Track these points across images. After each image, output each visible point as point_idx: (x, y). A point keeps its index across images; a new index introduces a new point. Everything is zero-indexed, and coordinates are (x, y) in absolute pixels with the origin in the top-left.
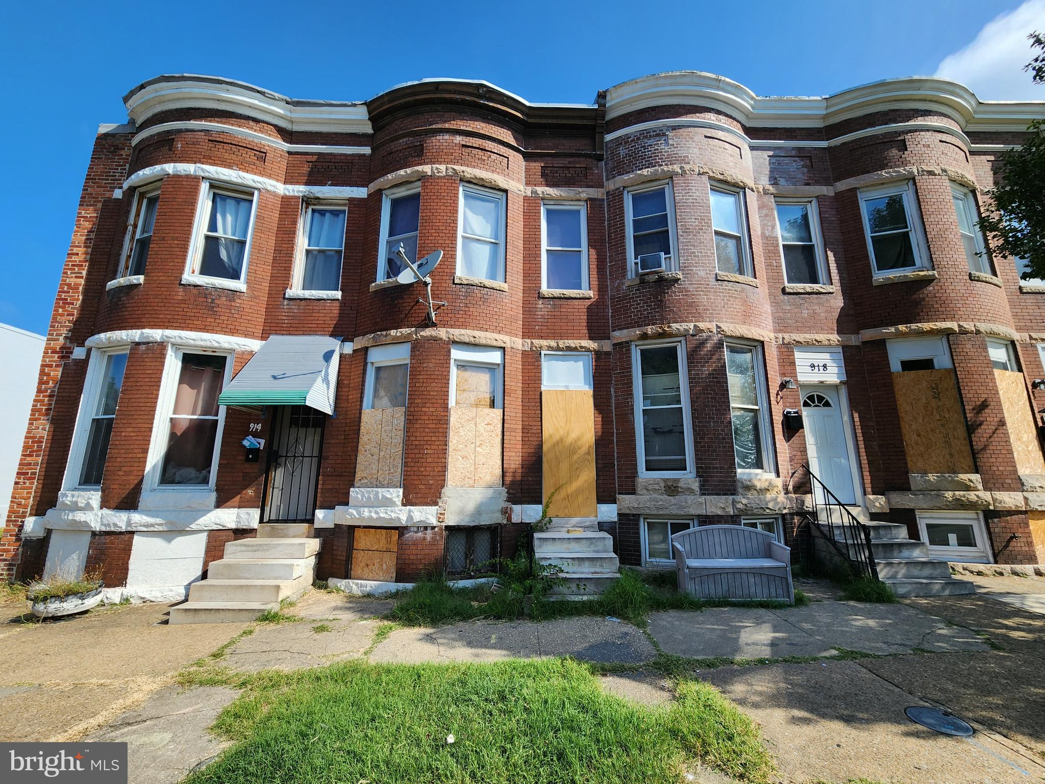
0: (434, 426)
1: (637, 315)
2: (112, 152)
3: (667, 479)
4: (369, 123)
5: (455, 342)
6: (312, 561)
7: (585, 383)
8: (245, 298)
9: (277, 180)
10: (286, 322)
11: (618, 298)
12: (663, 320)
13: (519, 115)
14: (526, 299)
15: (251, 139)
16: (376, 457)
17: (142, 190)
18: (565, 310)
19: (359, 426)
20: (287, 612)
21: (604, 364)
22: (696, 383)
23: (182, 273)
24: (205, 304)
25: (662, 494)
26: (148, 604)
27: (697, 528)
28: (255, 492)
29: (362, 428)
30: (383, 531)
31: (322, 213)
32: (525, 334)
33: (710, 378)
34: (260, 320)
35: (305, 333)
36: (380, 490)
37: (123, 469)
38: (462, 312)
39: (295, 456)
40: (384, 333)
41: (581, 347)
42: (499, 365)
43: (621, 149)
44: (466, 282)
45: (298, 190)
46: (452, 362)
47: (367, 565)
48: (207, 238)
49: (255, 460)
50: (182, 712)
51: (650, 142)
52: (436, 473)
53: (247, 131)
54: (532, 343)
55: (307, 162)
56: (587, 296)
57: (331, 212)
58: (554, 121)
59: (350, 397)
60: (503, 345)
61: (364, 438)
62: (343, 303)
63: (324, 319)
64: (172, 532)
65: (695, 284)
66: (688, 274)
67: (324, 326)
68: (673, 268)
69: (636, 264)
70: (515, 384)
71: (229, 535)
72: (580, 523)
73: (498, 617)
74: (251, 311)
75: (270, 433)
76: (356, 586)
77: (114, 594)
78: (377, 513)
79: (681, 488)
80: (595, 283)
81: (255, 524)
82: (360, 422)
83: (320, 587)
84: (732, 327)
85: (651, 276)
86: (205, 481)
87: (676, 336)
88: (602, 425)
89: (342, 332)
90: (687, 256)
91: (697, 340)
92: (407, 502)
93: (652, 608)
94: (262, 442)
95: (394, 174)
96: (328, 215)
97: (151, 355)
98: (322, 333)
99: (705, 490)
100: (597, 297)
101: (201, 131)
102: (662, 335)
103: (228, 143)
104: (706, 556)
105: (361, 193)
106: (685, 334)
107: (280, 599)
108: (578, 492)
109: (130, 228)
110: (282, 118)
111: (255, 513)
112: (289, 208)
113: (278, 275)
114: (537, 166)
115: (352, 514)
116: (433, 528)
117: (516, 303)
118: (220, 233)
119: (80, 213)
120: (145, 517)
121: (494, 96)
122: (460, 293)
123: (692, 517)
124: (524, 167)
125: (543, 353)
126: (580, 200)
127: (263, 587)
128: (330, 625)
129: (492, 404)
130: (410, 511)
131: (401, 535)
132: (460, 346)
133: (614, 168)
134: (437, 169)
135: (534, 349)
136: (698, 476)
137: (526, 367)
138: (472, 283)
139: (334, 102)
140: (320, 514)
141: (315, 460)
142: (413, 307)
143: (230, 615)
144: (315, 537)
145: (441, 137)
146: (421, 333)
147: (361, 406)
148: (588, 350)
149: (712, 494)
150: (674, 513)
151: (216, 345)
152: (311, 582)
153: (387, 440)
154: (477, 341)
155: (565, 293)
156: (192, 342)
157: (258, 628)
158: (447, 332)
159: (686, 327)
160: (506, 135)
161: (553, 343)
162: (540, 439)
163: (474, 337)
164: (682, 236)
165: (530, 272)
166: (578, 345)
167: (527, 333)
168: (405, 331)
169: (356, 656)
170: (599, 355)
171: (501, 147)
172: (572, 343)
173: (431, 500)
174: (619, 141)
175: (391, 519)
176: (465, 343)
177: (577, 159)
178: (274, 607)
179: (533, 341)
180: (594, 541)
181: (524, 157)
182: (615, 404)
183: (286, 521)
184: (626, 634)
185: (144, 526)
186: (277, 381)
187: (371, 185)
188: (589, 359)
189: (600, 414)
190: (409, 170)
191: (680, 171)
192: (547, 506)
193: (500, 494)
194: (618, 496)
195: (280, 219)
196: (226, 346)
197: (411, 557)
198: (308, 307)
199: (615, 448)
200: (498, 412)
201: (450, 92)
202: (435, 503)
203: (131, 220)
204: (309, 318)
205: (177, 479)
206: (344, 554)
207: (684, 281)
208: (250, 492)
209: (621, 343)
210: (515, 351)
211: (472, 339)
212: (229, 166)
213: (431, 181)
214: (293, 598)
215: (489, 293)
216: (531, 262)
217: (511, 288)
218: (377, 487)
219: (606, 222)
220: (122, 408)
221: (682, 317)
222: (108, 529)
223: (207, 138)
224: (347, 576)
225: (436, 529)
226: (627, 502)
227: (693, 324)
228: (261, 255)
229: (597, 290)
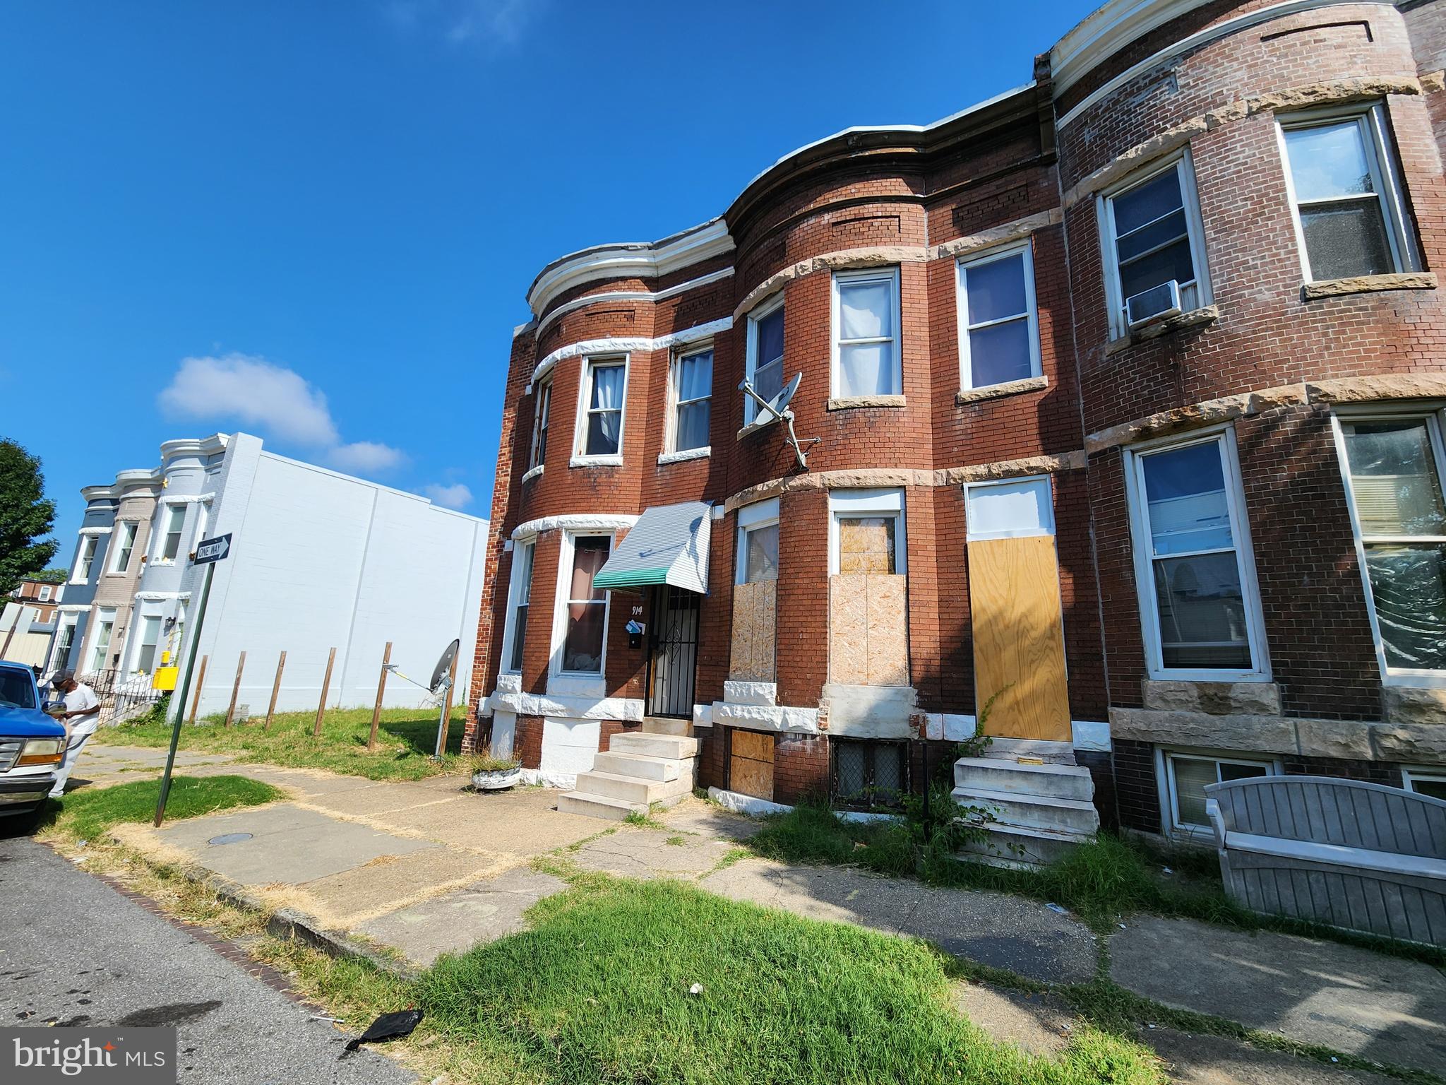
0: (809, 602)
1: (1130, 399)
2: (523, 352)
3: (1205, 684)
4: (731, 237)
5: (832, 489)
6: (690, 763)
7: (1041, 525)
8: (622, 472)
9: (647, 336)
10: (660, 491)
11: (1093, 378)
12: (1181, 398)
13: (910, 150)
14: (937, 410)
15: (620, 301)
16: (749, 643)
17: (543, 381)
18: (1001, 415)
19: (732, 606)
20: (656, 817)
21: (1074, 490)
22: (1262, 503)
23: (570, 457)
24: (589, 484)
25: (1195, 709)
26: (555, 789)
27: (1280, 777)
28: (640, 681)
29: (735, 608)
30: (760, 736)
31: (692, 359)
32: (937, 462)
33: (1294, 491)
34: (636, 493)
35: (678, 500)
36: (752, 684)
37: (536, 654)
38: (840, 448)
39: (673, 643)
40: (751, 489)
41: (1030, 468)
42: (899, 511)
43: (1087, 130)
44: (843, 406)
45: (666, 341)
46: (831, 516)
47: (745, 777)
48: (591, 415)
49: (637, 646)
50: (516, 892)
51: (1138, 100)
52: (814, 664)
53: (617, 293)
54: (948, 474)
55: (673, 306)
56: (1037, 386)
57: (701, 355)
58: (967, 136)
59: (723, 571)
60: (902, 483)
61: (737, 620)
62: (712, 459)
63: (695, 481)
64: (572, 720)
65: (1249, 320)
66: (1233, 305)
67: (695, 490)
68: (1201, 303)
69: (1125, 312)
70: (924, 536)
71: (619, 727)
72: (1041, 749)
73: (877, 869)
74: (628, 485)
75: (650, 617)
76: (732, 800)
77: (531, 775)
78: (749, 712)
79: (1235, 700)
80: (1051, 362)
81: (640, 717)
82: (732, 600)
83: (699, 796)
84: (1351, 384)
85: (1152, 328)
86: (597, 669)
87: (1211, 422)
88: (1075, 590)
89: (713, 494)
90: (1229, 273)
91: (1260, 423)
92: (782, 701)
93: (1141, 906)
94: (643, 626)
95: (755, 291)
96: (698, 359)
97: (550, 542)
98: (694, 498)
99: (1294, 704)
100: (1055, 384)
101: (579, 308)
102: (1183, 425)
103: (601, 313)
104: (1286, 833)
105: (725, 324)
106: (1233, 416)
107: (649, 802)
108: (1034, 697)
109: (537, 420)
110: (647, 266)
111: (641, 704)
112: (658, 363)
113: (651, 440)
114: (945, 212)
115: (725, 712)
116: (814, 737)
117: (919, 420)
118: (601, 408)
119: (505, 416)
120: (551, 702)
121: (870, 141)
122: (837, 422)
123: (1269, 757)
124: (926, 220)
125: (966, 486)
126: (1019, 239)
127: (633, 785)
128: (686, 838)
129: (892, 570)
130: (785, 713)
131: (777, 742)
132: (842, 493)
133: (1076, 167)
134: (801, 267)
135: (952, 482)
136: (1276, 679)
137: (941, 510)
138: (852, 404)
139: (692, 229)
140: (698, 709)
141: (692, 646)
142: (780, 450)
143: (603, 810)
144: (695, 737)
145: (805, 224)
146: (791, 483)
147: (733, 581)
148: (1043, 471)
149: (1314, 716)
150: (1221, 745)
151: (599, 525)
152: (691, 788)
153: (760, 622)
154: (863, 483)
155: (998, 389)
156: (580, 525)
157: (621, 828)
158: (822, 477)
159: (1233, 404)
160: (897, 186)
161: (982, 469)
162: (968, 616)
163: (858, 478)
164: (1214, 240)
165: (942, 369)
166: (1024, 467)
167: (941, 459)
168: (773, 483)
169: (689, 877)
170: (1062, 477)
171: (888, 205)
172: (1013, 464)
173: (810, 700)
174: (1080, 122)
175: (764, 721)
176: (846, 488)
177: (1009, 178)
178: (642, 809)
179: (950, 470)
180: (1055, 779)
181: (925, 206)
182: (1099, 554)
183: (668, 716)
184: (1063, 935)
185: (550, 711)
186: (644, 559)
187: (736, 311)
188: (1047, 486)
189: (1069, 572)
190: (770, 281)
191: (1205, 126)
192: (984, 719)
193: (906, 696)
194: (1110, 709)
195: (651, 379)
196: (608, 525)
197: (791, 772)
198: (679, 471)
199: (1102, 627)
200: (899, 579)
201: (812, 161)
202: (815, 705)
203: (537, 414)
204: (680, 484)
205: (577, 665)
206: (722, 759)
207: (1226, 319)
208: (635, 681)
209: (1104, 452)
210: (921, 489)
211: (855, 482)
212: (603, 337)
213: (795, 284)
214: (667, 803)
215: (877, 414)
216: (942, 355)
217: (911, 399)
218: (751, 680)
219: (1067, 260)
220: (534, 596)
221: (1222, 387)
222: (526, 712)
223: (584, 313)
224: (726, 787)
225: (818, 739)
226: (1128, 719)
227: (1248, 395)
228: (635, 423)
229: (1054, 372)
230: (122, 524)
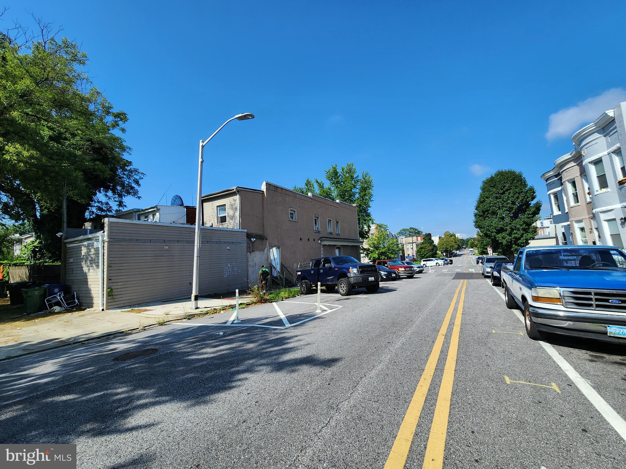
230: (567, 183)
